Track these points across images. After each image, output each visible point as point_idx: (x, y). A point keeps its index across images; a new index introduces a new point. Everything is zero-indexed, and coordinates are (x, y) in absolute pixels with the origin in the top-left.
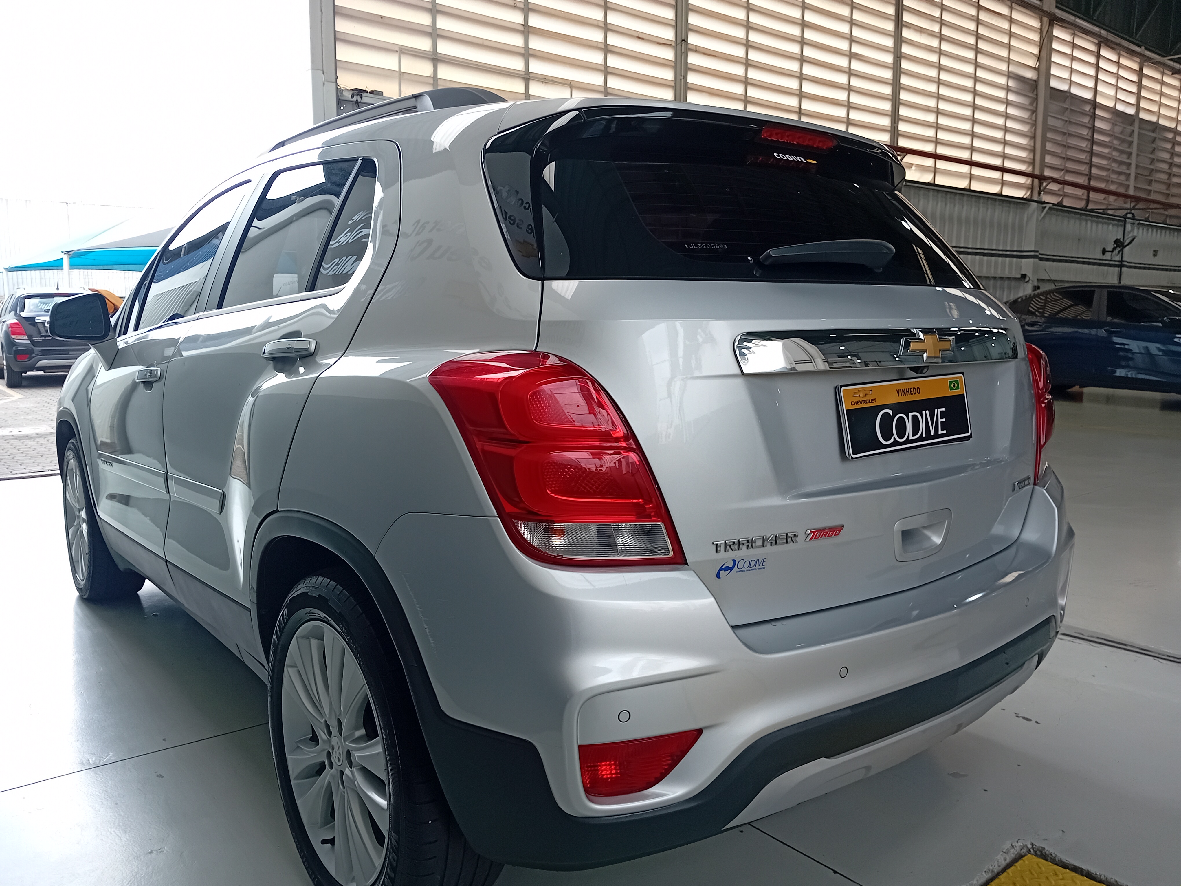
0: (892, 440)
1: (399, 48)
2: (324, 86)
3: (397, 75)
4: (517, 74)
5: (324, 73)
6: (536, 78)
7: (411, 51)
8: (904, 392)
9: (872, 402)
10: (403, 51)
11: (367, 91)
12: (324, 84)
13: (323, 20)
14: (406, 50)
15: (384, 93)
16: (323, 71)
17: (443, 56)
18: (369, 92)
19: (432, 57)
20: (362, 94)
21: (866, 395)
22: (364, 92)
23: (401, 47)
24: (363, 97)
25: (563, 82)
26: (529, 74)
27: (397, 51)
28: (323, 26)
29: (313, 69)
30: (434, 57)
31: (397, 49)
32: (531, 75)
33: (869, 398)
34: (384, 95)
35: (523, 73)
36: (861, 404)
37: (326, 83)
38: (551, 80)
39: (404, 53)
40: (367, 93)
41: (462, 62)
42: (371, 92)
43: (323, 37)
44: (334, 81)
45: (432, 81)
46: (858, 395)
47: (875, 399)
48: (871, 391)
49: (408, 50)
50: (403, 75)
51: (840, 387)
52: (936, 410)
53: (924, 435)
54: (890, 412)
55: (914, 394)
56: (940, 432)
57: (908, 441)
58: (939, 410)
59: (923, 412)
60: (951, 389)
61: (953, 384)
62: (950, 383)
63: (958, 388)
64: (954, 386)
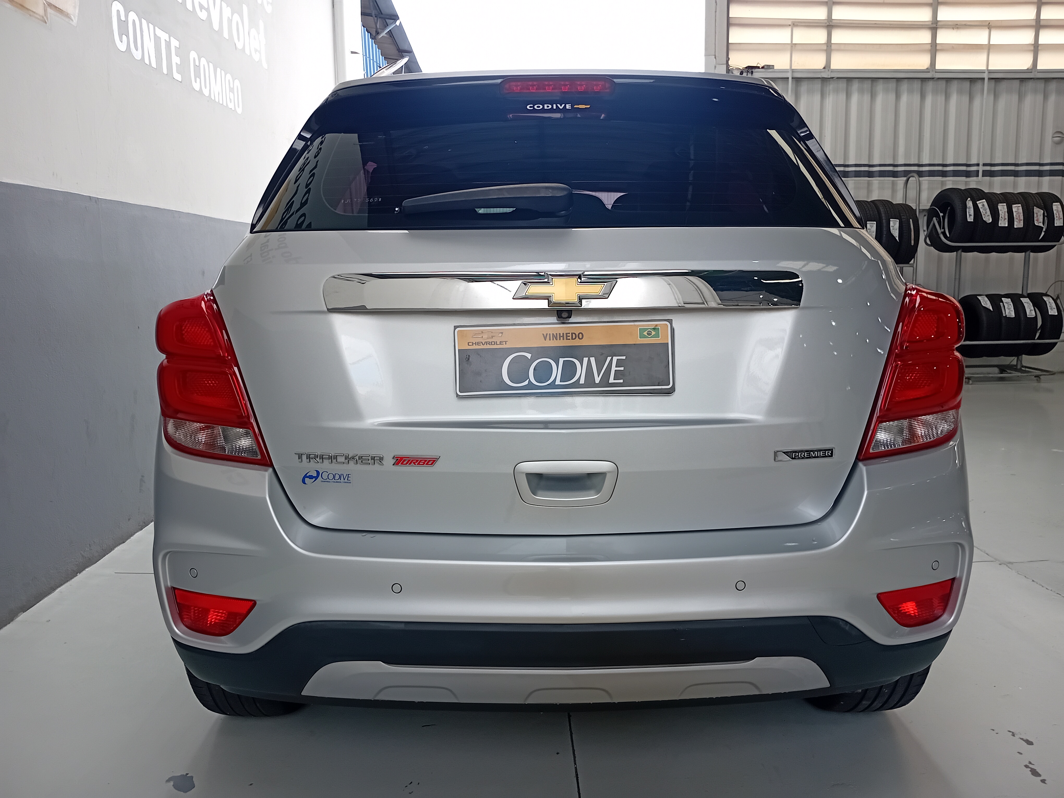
0: (526, 383)
1: (792, 22)
2: (715, 69)
3: (789, 47)
4: (922, 25)
5: (716, 57)
6: (945, 25)
7: (804, 22)
8: (555, 337)
9: (500, 344)
10: (795, 24)
11: (759, 67)
12: (715, 67)
13: (717, 11)
14: (799, 22)
15: (775, 66)
16: (715, 55)
17: (838, 21)
18: (760, 67)
19: (826, 25)
20: (753, 70)
21: (492, 337)
22: (755, 68)
23: (794, 21)
24: (754, 73)
25: (980, 24)
26: (937, 23)
27: (790, 25)
28: (717, 16)
29: (706, 55)
30: (828, 24)
31: (790, 23)
32: (939, 24)
33: (496, 340)
34: (775, 68)
35: (930, 23)
36: (483, 345)
37: (717, 66)
38: (965, 25)
39: (797, 26)
40: (759, 68)
41: (858, 24)
42: (763, 68)
43: (716, 25)
44: (725, 63)
45: (825, 48)
46: (481, 336)
47: (506, 342)
48: (502, 333)
49: (801, 22)
50: (795, 46)
51: (456, 327)
52: (609, 358)
53: (582, 381)
54: (529, 356)
55: (572, 339)
56: (612, 380)
57: (553, 385)
58: (615, 359)
59: (586, 360)
60: (642, 336)
61: (646, 332)
62: (642, 331)
63: (657, 336)
64: (649, 334)
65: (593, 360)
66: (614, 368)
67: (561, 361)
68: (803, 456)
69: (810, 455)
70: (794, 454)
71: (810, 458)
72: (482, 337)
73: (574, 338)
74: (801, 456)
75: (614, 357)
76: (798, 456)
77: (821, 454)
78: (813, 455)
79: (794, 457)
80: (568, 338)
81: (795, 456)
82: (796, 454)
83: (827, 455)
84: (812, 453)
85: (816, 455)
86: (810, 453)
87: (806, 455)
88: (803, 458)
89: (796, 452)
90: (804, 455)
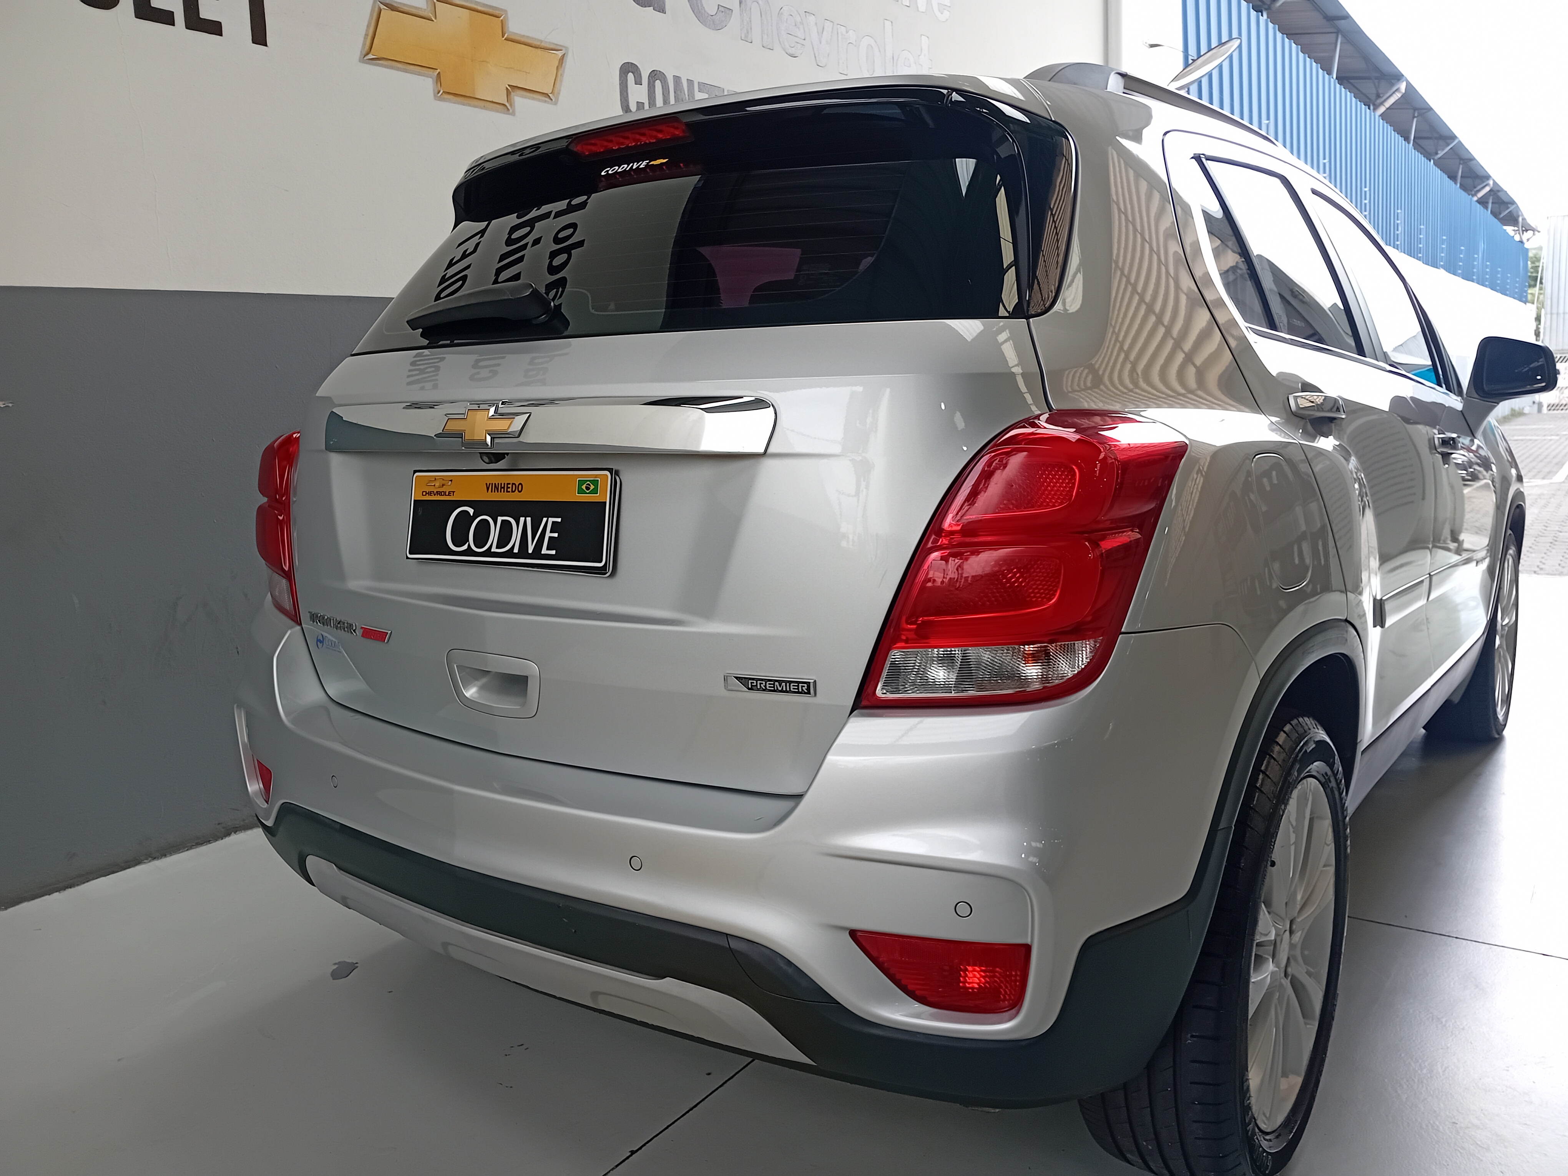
0: (465, 547)
8: (497, 488)
9: (449, 495)
21: (443, 485)
33: (446, 489)
36: (435, 495)
47: (454, 492)
48: (451, 481)
51: (415, 472)
52: (545, 519)
53: (516, 550)
54: (471, 511)
55: (512, 492)
56: (544, 551)
57: (488, 553)
58: (551, 520)
59: (522, 519)
60: (581, 491)
61: (585, 485)
62: (581, 483)
63: (595, 491)
64: (588, 488)
65: (529, 519)
66: (548, 534)
67: (500, 519)
68: (764, 688)
69: (774, 687)
70: (750, 681)
71: (774, 691)
72: (434, 485)
73: (514, 490)
74: (760, 686)
75: (550, 519)
76: (757, 685)
77: (792, 687)
78: (780, 689)
79: (750, 687)
80: (509, 490)
81: (752, 686)
82: (753, 683)
83: (800, 690)
84: (777, 683)
85: (784, 689)
86: (774, 684)
87: (768, 686)
88: (764, 690)
89: (753, 679)
90: (765, 686)
